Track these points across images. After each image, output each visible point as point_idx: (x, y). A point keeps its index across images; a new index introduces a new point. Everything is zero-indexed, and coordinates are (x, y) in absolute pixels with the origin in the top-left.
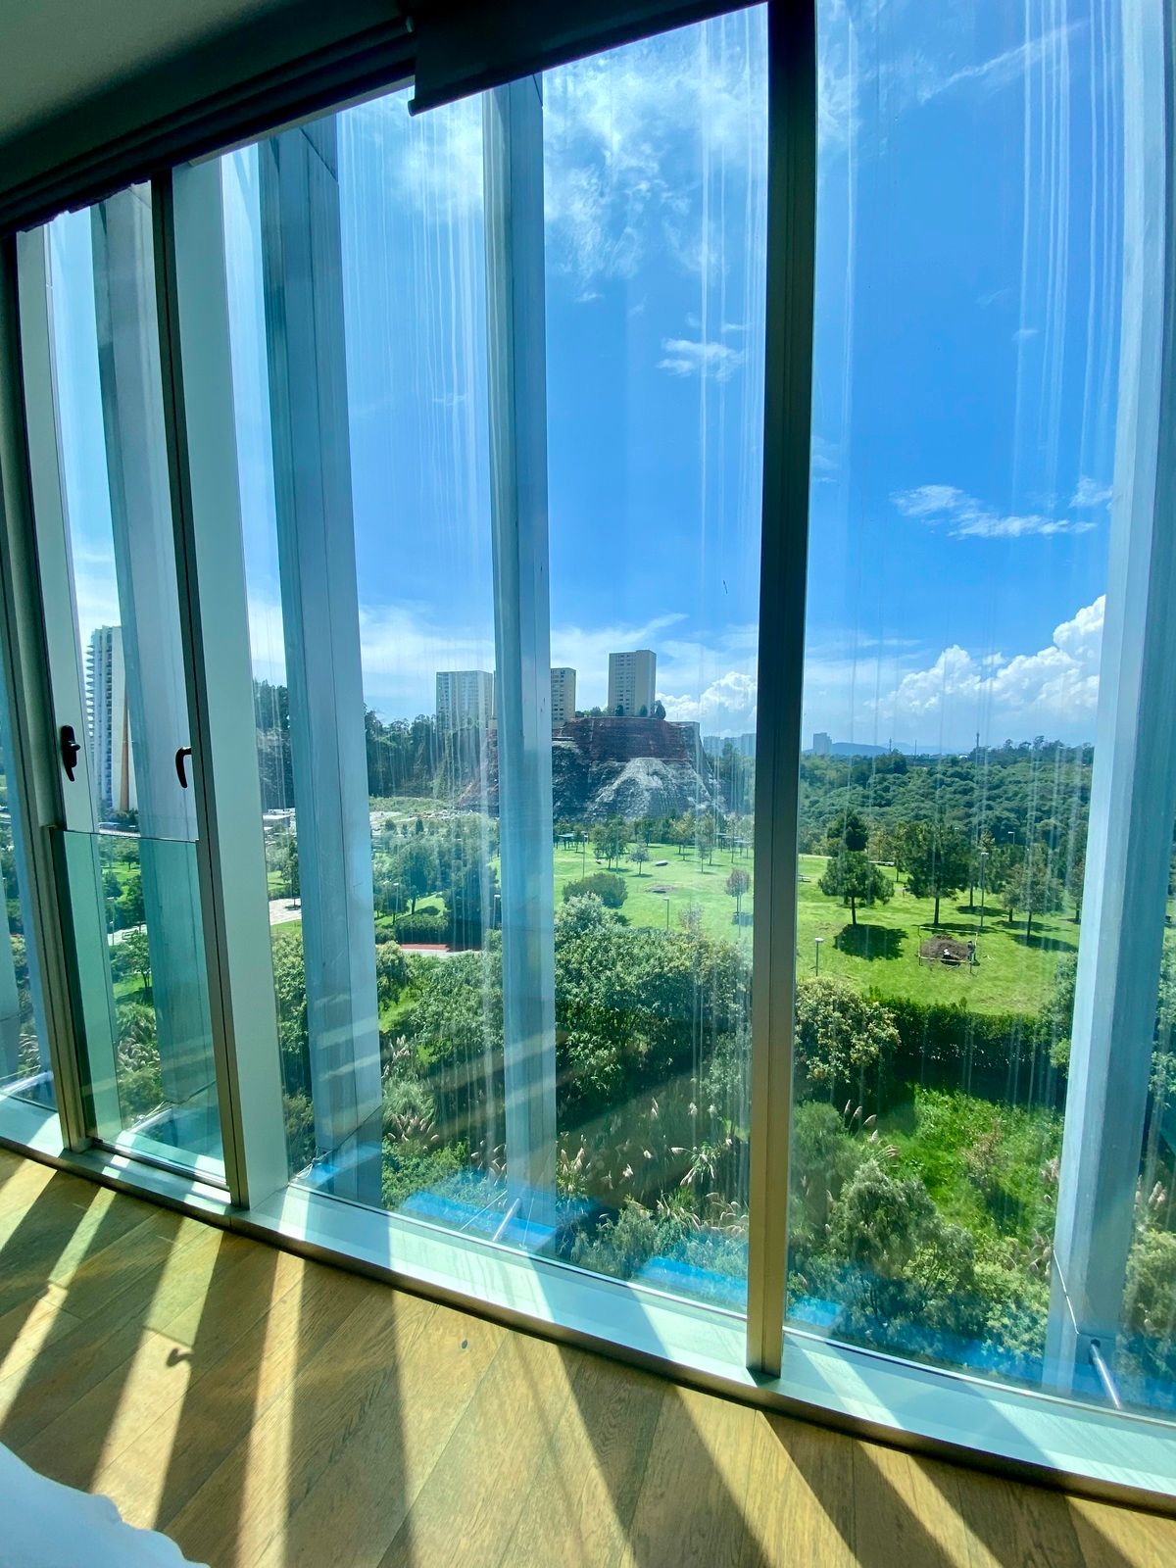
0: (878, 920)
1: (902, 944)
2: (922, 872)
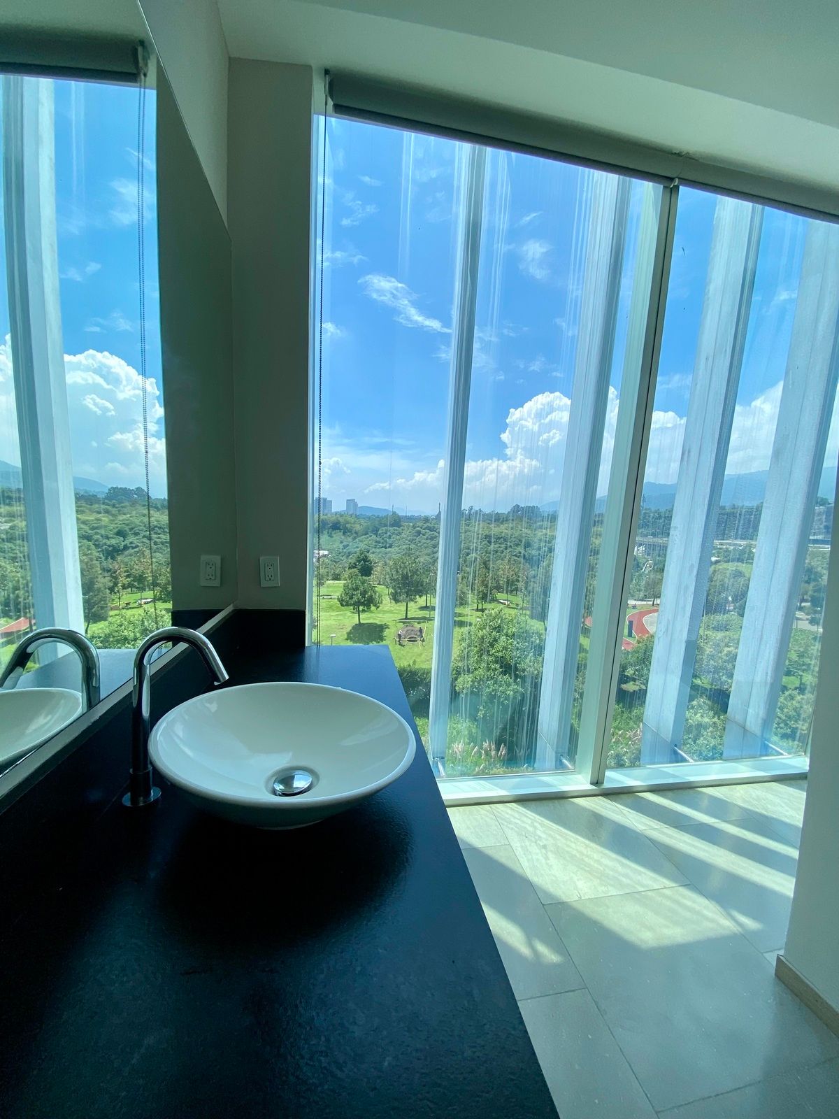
0: (374, 619)
1: (386, 632)
2: (399, 587)
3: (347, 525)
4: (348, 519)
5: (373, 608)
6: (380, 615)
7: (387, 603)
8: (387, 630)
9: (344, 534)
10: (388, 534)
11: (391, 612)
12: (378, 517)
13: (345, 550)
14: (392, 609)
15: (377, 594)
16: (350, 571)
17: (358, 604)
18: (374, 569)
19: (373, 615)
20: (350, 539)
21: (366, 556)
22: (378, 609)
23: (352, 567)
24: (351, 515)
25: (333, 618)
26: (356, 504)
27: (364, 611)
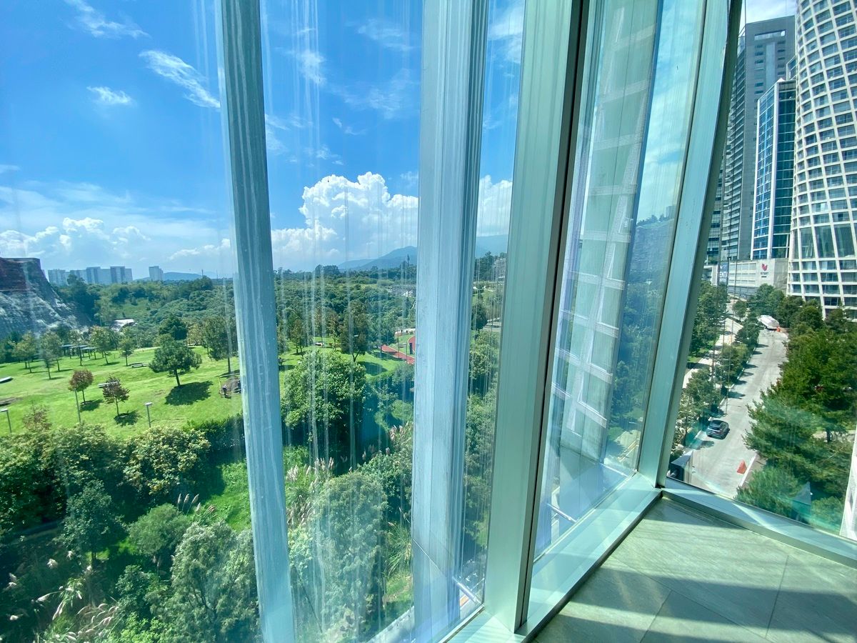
0: (196, 379)
1: (210, 389)
2: (219, 346)
3: (153, 292)
4: (154, 286)
5: (192, 369)
6: (202, 374)
7: (207, 361)
8: (211, 387)
9: (150, 300)
10: (201, 297)
11: (212, 369)
12: (188, 281)
13: (154, 317)
14: (214, 366)
15: (195, 355)
16: (162, 336)
17: (175, 367)
18: (189, 331)
19: (193, 375)
20: (158, 305)
21: (177, 320)
22: (199, 369)
23: (163, 332)
24: (157, 282)
25: (147, 385)
26: (161, 271)
27: (182, 373)
